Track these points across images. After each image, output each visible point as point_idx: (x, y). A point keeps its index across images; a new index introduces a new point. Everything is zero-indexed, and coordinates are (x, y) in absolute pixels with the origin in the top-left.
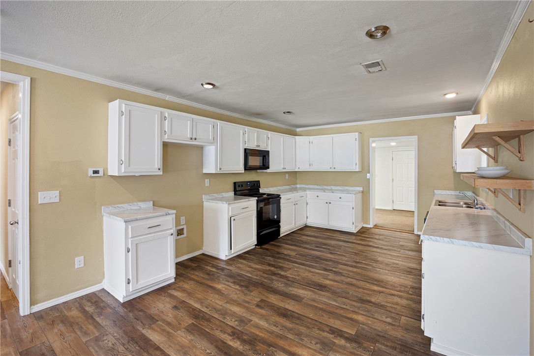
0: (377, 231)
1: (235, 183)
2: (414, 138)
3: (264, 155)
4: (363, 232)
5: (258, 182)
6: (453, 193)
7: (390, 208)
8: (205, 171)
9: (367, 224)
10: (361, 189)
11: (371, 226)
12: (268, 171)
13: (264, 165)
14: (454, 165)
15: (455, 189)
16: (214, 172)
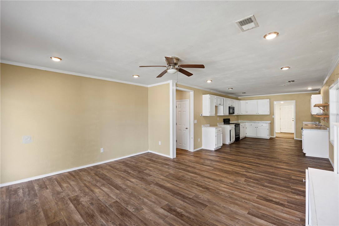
0: (276, 138)
1: (224, 119)
2: (294, 102)
3: (233, 109)
4: (271, 139)
5: (229, 119)
6: (311, 123)
7: (279, 132)
8: (218, 115)
9: (273, 136)
10: (270, 122)
11: (275, 137)
12: (234, 115)
13: (233, 113)
14: (311, 112)
15: (312, 121)
16: (223, 115)
